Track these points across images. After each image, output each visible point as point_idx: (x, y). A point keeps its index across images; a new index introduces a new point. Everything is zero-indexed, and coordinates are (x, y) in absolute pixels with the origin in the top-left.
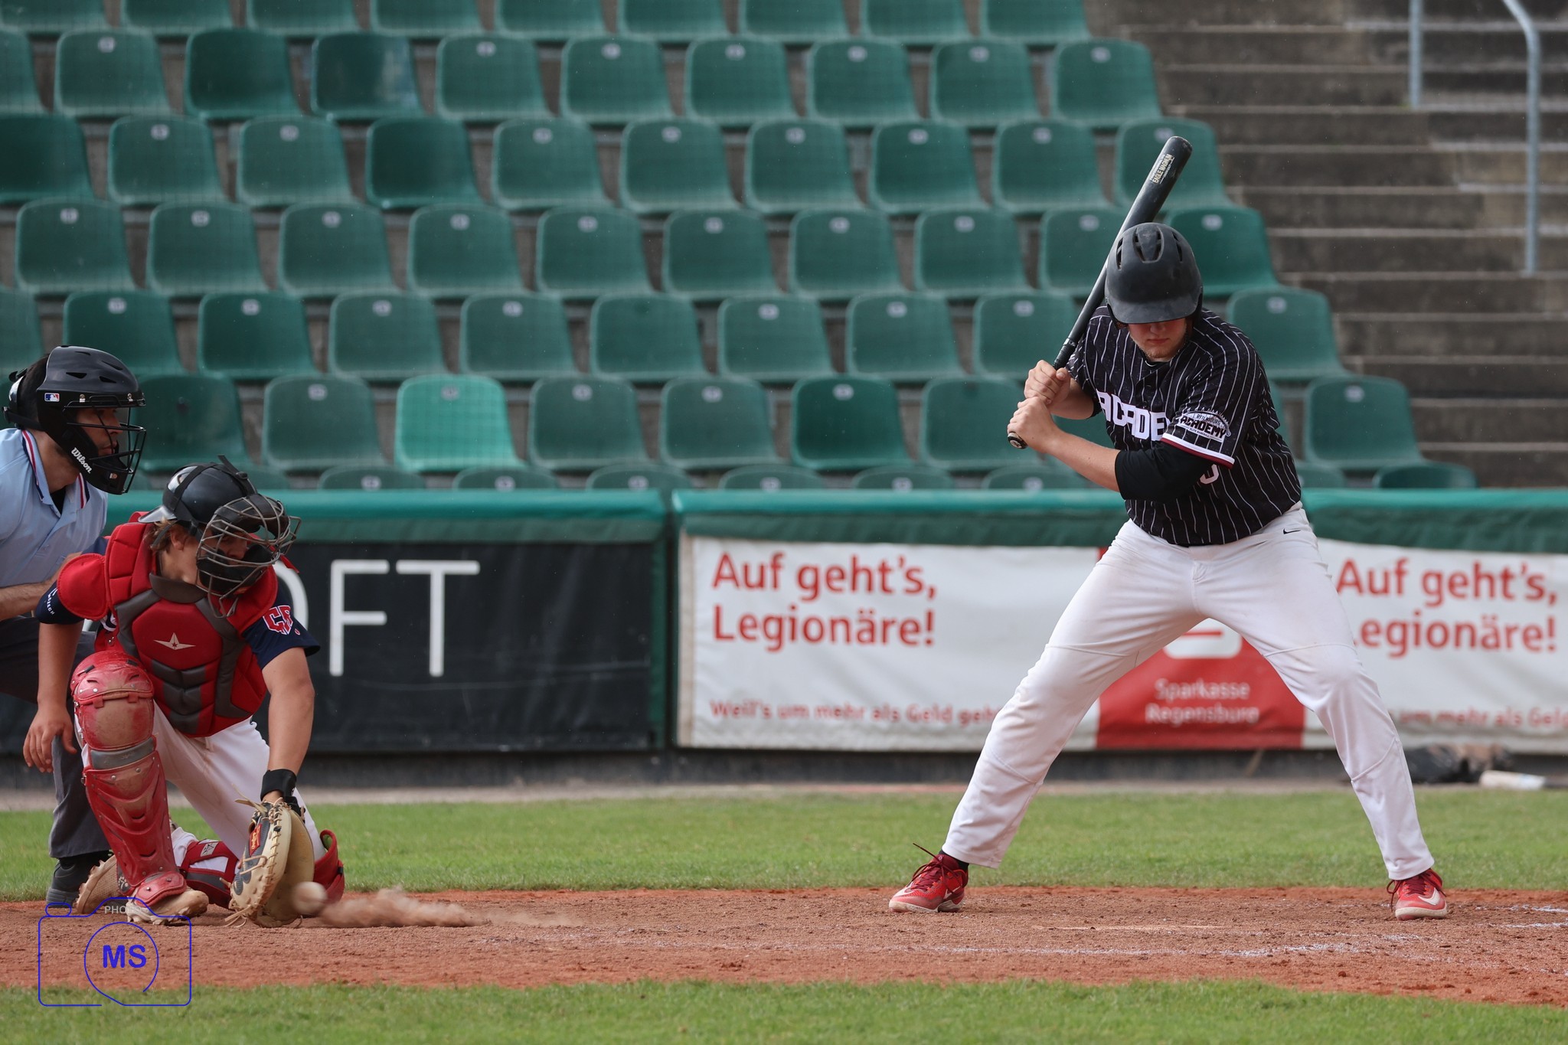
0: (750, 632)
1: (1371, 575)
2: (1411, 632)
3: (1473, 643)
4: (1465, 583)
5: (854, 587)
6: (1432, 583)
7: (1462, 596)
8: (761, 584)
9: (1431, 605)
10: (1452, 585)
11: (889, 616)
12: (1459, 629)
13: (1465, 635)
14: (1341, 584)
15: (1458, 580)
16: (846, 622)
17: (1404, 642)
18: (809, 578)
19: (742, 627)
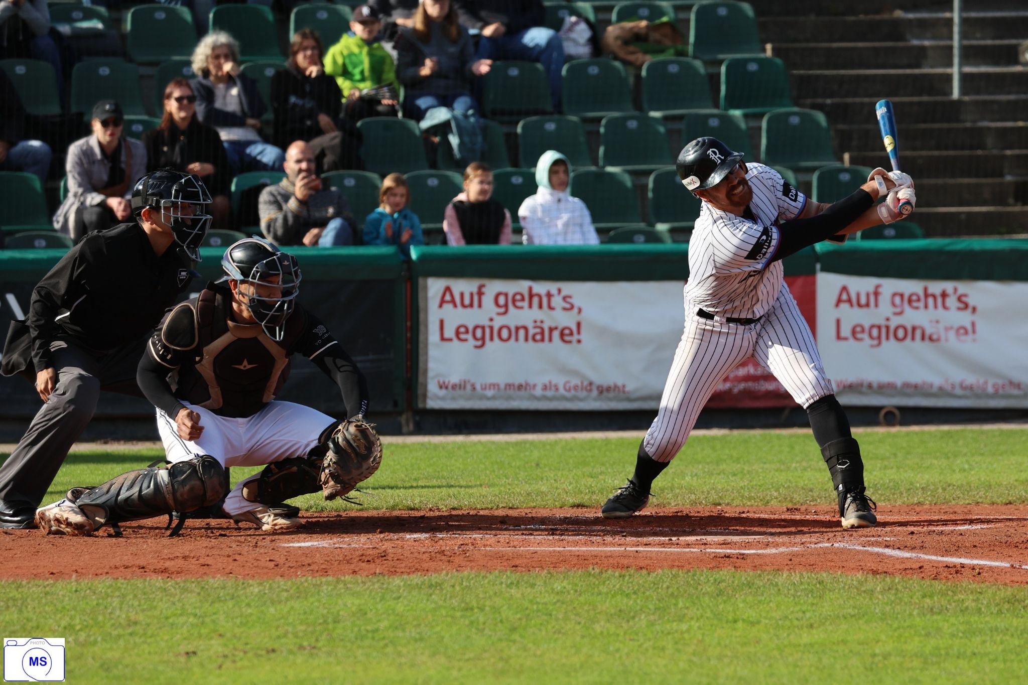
0: (463, 336)
1: (858, 295)
2: (884, 331)
3: (923, 338)
4: (919, 300)
5: (530, 306)
6: (897, 300)
7: (917, 308)
8: (471, 305)
9: (896, 314)
10: (910, 301)
11: (553, 325)
12: (914, 329)
13: (918, 334)
14: (839, 301)
15: (914, 298)
16: (526, 328)
17: (879, 337)
18: (502, 300)
19: (458, 333)
